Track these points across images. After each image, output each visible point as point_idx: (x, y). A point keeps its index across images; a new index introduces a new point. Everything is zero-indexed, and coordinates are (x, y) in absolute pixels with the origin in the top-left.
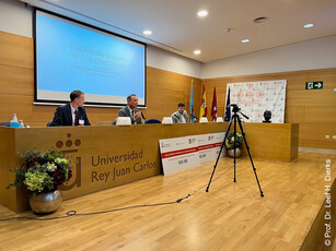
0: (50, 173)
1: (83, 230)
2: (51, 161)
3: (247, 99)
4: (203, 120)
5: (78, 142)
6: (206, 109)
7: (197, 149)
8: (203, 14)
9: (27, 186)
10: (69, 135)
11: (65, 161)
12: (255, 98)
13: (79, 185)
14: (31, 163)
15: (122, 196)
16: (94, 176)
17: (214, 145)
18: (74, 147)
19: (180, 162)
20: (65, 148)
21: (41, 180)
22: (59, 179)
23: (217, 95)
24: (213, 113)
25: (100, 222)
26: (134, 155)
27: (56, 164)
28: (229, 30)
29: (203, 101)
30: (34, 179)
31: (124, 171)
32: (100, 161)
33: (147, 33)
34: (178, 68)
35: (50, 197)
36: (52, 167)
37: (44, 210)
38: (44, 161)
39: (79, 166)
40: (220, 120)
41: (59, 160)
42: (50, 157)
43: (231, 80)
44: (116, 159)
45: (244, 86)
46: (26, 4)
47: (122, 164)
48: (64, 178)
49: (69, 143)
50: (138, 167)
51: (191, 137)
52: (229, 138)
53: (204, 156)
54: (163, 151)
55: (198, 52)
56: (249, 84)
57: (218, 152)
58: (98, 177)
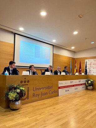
0: (18, 93)
2: (18, 88)
3: (94, 66)
5: (28, 81)
6: (77, 70)
7: (73, 86)
8: (76, 33)
9: (9, 98)
10: (25, 79)
11: (23, 89)
15: (44, 104)
16: (34, 95)
17: (81, 84)
18: (27, 83)
19: (66, 91)
20: (23, 83)
21: (14, 96)
22: (21, 95)
23: (81, 64)
24: (80, 71)
26: (49, 87)
27: (20, 90)
28: (86, 39)
29: (75, 66)
30: (12, 95)
31: (45, 94)
32: (36, 89)
33: (54, 41)
34: (65, 54)
35: (17, 103)
36: (18, 91)
37: (15, 108)
38: (15, 88)
39: (28, 91)
40: (83, 74)
41: (21, 88)
42: (18, 87)
43: (87, 58)
44: (42, 88)
45: (92, 60)
46: (12, 32)
47: (44, 91)
48: (23, 95)
49: (25, 82)
50: (51, 92)
51: (71, 81)
52: (87, 81)
53: (77, 89)
54: (60, 86)
55: (73, 48)
56: (94, 59)
57: (83, 87)
58: (35, 96)
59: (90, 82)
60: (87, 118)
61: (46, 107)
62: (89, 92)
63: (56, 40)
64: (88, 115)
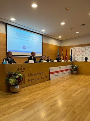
0: (17, 79)
1: (29, 98)
2: (17, 75)
3: (78, 53)
4: (63, 61)
5: (24, 69)
6: (63, 57)
7: (62, 71)
8: (63, 24)
9: (10, 83)
10: (21, 66)
11: (21, 75)
12: (81, 53)
13: (24, 84)
14: (11, 75)
15: (38, 87)
17: (68, 70)
18: (23, 70)
19: (56, 76)
20: (20, 71)
21: (14, 81)
22: (19, 81)
23: (67, 52)
24: (66, 58)
25: (34, 95)
26: (41, 73)
27: (19, 76)
28: (72, 29)
29: (62, 54)
30: (12, 81)
31: (38, 79)
32: (31, 75)
33: (43, 31)
34: (53, 43)
35: (16, 87)
36: (17, 77)
37: (15, 91)
40: (69, 61)
42: (16, 74)
43: (72, 47)
44: (36, 74)
45: (77, 48)
46: (3, 22)
47: (38, 76)
48: (21, 80)
49: (21, 69)
50: (43, 77)
51: (60, 67)
52: (73, 67)
53: (64, 73)
54: (51, 71)
55: (60, 37)
56: (78, 47)
57: (69, 72)
58: (30, 81)
59: (74, 67)
60: (74, 95)
61: (41, 89)
62: (74, 76)
63: (45, 30)
64: (74, 93)
